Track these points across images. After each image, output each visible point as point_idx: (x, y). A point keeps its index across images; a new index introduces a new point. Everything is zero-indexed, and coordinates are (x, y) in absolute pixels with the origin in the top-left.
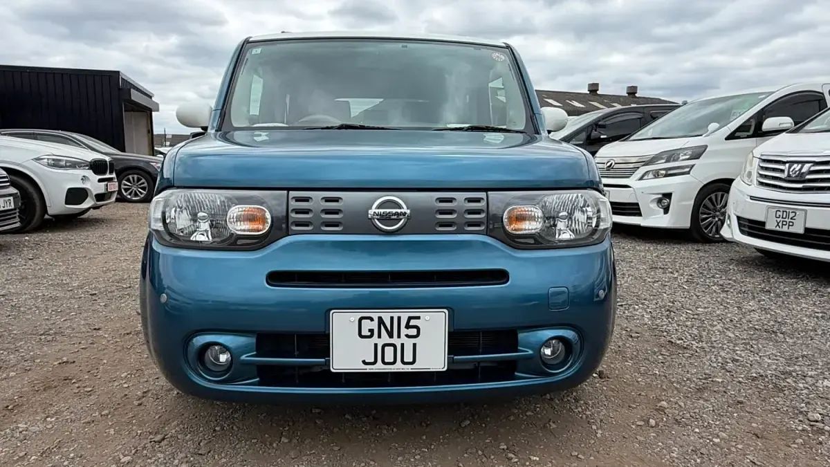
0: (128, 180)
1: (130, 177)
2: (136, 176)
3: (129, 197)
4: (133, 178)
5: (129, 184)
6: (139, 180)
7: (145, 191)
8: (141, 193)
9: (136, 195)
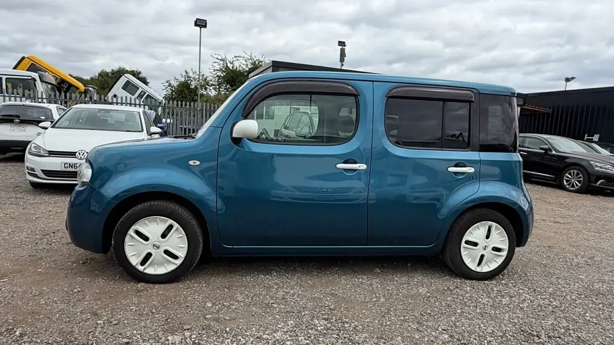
0: (570, 174)
1: (572, 171)
2: (576, 171)
3: (568, 186)
4: (574, 172)
5: (570, 176)
6: (578, 174)
7: (580, 184)
8: (577, 185)
9: (573, 186)
